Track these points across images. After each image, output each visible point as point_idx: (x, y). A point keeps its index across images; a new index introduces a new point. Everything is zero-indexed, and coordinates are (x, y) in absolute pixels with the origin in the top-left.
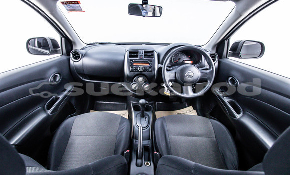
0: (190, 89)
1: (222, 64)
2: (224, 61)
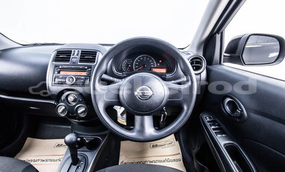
0: (148, 121)
1: (212, 74)
2: (216, 68)
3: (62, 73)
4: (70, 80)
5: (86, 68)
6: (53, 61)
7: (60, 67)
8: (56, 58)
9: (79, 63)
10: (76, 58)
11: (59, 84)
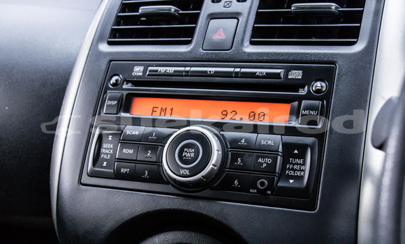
3: (143, 108)
4: (190, 154)
5: (296, 75)
6: (99, 38)
7: (138, 71)
8: (119, 20)
9: (250, 49)
10: (235, 16)
11: (118, 176)
